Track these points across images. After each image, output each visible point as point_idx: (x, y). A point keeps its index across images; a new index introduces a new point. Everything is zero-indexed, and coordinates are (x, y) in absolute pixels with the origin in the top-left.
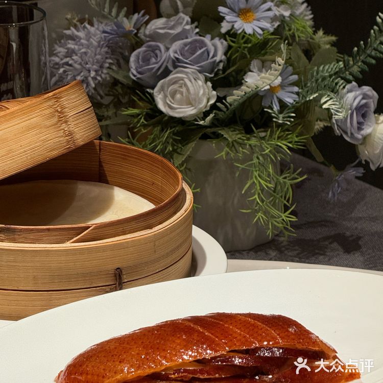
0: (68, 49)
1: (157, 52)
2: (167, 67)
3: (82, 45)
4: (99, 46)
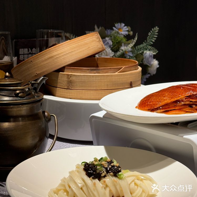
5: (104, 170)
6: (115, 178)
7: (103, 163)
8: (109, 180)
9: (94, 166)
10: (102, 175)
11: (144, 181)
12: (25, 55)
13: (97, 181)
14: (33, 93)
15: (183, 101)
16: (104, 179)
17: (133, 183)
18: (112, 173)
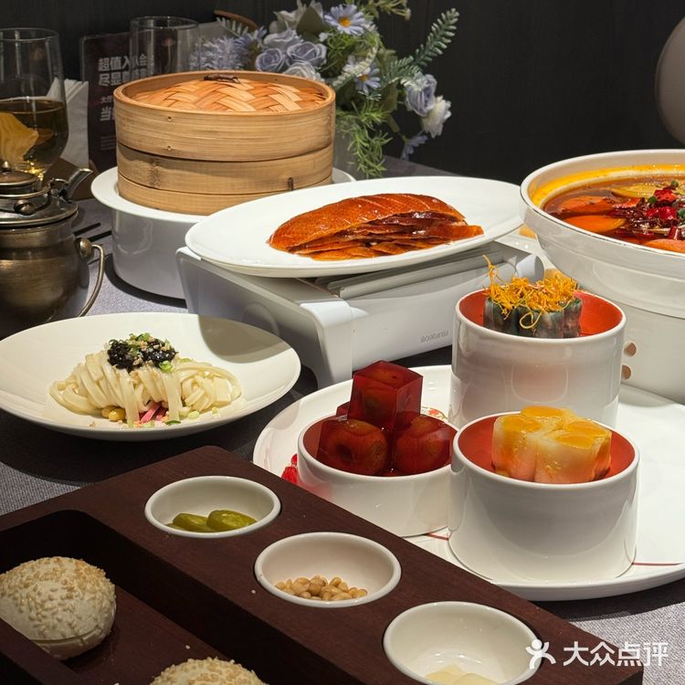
0: (208, 57)
1: (276, 55)
2: (285, 64)
3: (219, 53)
4: (231, 53)
5: (141, 355)
6: (155, 370)
7: (141, 343)
8: (145, 372)
9: (126, 348)
10: (134, 364)
11: (215, 379)
12: (113, 74)
13: (124, 371)
14: (58, 203)
15: (352, 233)
16: (137, 371)
17: (191, 380)
18: (151, 361)
